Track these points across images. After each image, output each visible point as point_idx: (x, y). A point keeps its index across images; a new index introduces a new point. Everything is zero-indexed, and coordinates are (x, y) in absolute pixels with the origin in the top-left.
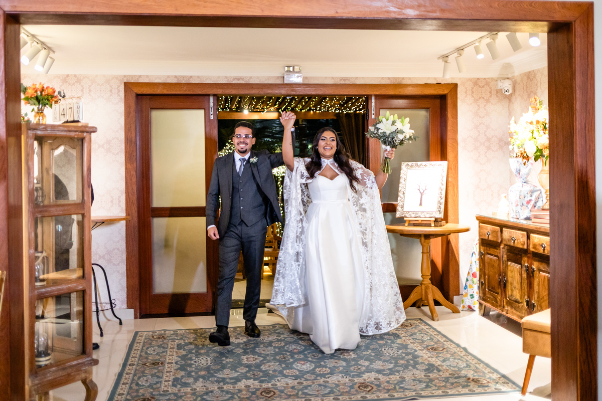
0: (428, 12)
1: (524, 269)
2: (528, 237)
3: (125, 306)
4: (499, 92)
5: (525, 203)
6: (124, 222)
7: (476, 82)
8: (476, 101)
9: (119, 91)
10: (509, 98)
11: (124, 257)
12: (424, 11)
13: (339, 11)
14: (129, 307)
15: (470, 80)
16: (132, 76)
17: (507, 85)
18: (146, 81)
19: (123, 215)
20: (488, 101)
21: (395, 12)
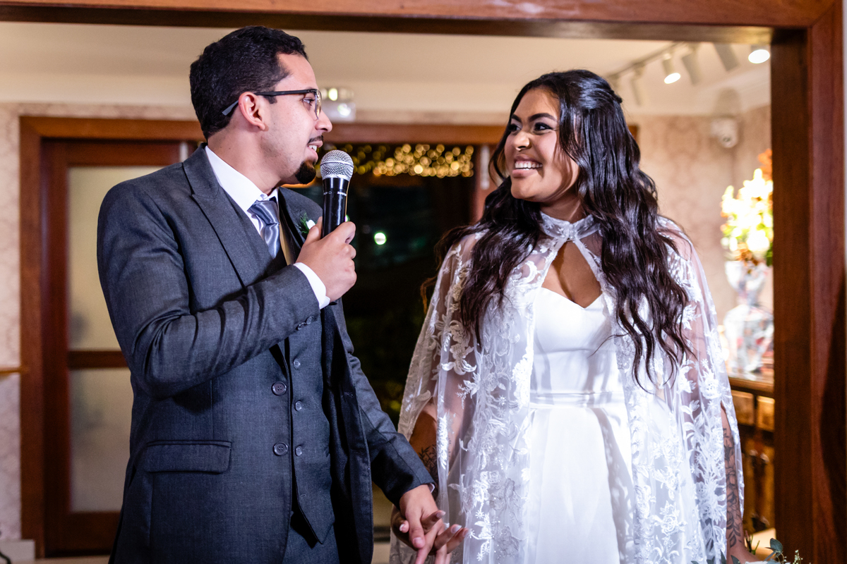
0: (561, 8)
1: (749, 461)
2: (756, 404)
3: (17, 535)
4: (714, 141)
5: (753, 343)
6: (15, 378)
7: (673, 123)
8: (672, 156)
9: (9, 131)
10: (732, 153)
11: (16, 442)
12: (554, 7)
13: (408, 4)
14: (25, 536)
15: (661, 118)
16: (35, 105)
17: (726, 130)
18: (60, 113)
19: (15, 362)
20: (693, 157)
21: (502, 8)
